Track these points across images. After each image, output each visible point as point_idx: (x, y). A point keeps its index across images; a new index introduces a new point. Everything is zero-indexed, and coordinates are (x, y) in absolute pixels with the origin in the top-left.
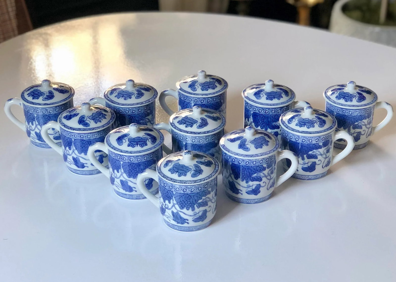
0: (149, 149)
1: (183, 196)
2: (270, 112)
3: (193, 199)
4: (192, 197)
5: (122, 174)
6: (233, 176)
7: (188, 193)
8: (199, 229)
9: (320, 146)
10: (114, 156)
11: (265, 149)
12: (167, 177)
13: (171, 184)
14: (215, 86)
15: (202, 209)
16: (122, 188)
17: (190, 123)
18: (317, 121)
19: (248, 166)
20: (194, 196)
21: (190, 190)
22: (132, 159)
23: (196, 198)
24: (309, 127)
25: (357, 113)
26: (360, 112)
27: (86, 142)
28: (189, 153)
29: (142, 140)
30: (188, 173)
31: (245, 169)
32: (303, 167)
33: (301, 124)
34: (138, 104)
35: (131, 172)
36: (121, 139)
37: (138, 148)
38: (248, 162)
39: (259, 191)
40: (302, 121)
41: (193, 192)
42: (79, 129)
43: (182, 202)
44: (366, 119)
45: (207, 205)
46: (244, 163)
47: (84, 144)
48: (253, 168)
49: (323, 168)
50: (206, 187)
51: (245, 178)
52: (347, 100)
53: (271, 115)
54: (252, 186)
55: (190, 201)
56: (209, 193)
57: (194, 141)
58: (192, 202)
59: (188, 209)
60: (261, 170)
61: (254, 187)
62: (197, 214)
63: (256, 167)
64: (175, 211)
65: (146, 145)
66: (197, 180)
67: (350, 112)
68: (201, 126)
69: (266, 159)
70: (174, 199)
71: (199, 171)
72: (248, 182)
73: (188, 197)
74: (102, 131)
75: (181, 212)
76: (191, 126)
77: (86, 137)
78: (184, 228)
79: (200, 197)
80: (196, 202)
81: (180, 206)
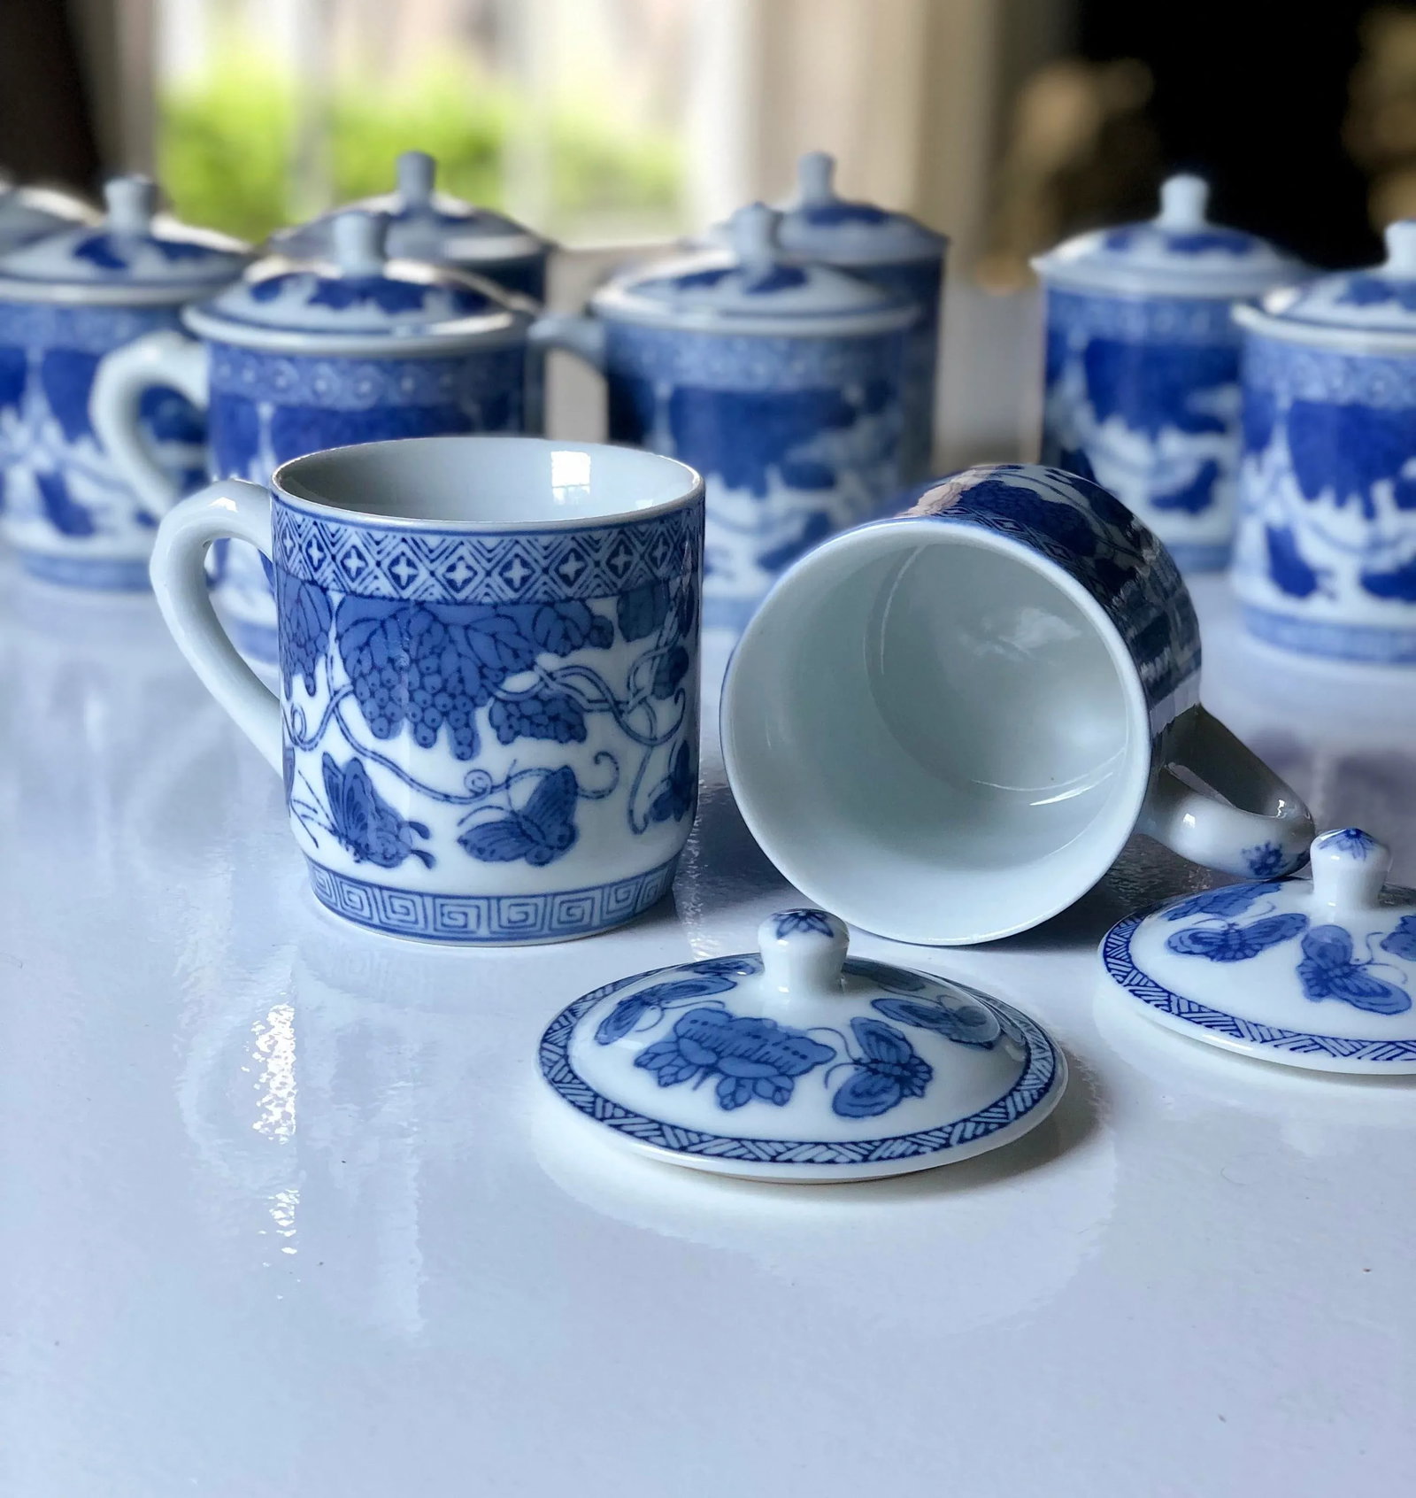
1: (391, 625)
3: (460, 655)
4: (458, 634)
7: (426, 597)
8: (515, 934)
15: (536, 754)
20: (467, 628)
21: (441, 570)
23: (482, 643)
41: (460, 596)
43: (385, 678)
45: (578, 733)
55: (439, 672)
56: (600, 636)
58: (453, 681)
59: (428, 733)
62: (494, 788)
64: (341, 752)
70: (333, 649)
73: (429, 631)
78: (409, 904)
79: (520, 644)
80: (487, 683)
81: (371, 706)
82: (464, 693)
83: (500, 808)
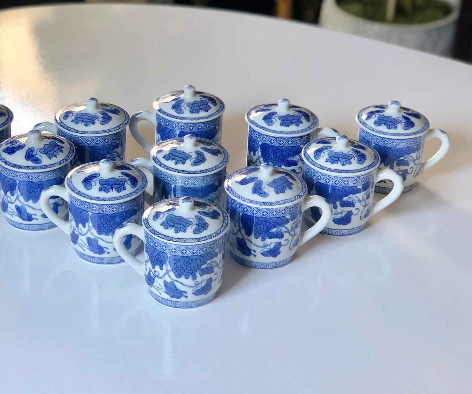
0: (129, 194)
1: (181, 261)
2: (286, 142)
3: (194, 264)
4: (194, 261)
5: (90, 230)
6: (243, 231)
7: (188, 256)
8: (200, 305)
9: (359, 189)
10: (80, 205)
11: (288, 194)
12: (159, 234)
13: (165, 243)
14: (208, 107)
15: (206, 277)
16: (89, 249)
17: (180, 158)
18: (354, 156)
19: (265, 218)
20: (196, 259)
21: (191, 251)
22: (106, 208)
23: (198, 261)
24: (343, 164)
25: (403, 144)
26: (407, 144)
27: (35, 185)
28: (188, 201)
29: (118, 182)
30: (188, 227)
31: (262, 221)
32: (335, 218)
33: (333, 160)
34: (104, 131)
35: (103, 226)
36: (89, 181)
37: (113, 193)
38: (266, 212)
39: (279, 251)
40: (333, 155)
41: (195, 255)
42: (27, 166)
43: (179, 268)
44: (414, 152)
45: (212, 272)
46: (260, 214)
47: (33, 187)
48: (273, 220)
49: (361, 219)
50: (212, 246)
51: (260, 234)
52: (389, 127)
53: (287, 148)
54: (270, 244)
55: (190, 267)
56: (216, 255)
57: (187, 183)
58: (193, 268)
59: (188, 277)
60: (283, 222)
61: (272, 247)
62: (199, 284)
63: (277, 218)
64: (169, 280)
65: (125, 189)
66: (201, 238)
67: (394, 143)
68: (197, 163)
69: (291, 208)
70: (168, 263)
71: (203, 225)
72: (264, 239)
73: (189, 261)
74: (58, 170)
75: (176, 281)
76: (183, 162)
77: (37, 177)
78: (181, 304)
79: (204, 260)
80: (199, 268)
81: (176, 273)
82: (194, 270)
83: (200, 287)
